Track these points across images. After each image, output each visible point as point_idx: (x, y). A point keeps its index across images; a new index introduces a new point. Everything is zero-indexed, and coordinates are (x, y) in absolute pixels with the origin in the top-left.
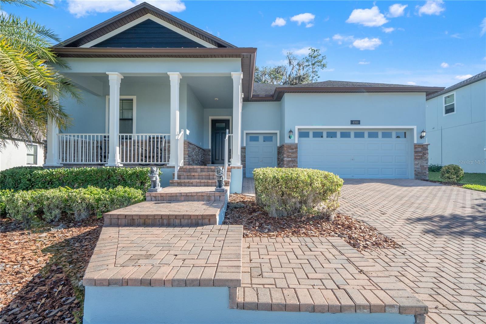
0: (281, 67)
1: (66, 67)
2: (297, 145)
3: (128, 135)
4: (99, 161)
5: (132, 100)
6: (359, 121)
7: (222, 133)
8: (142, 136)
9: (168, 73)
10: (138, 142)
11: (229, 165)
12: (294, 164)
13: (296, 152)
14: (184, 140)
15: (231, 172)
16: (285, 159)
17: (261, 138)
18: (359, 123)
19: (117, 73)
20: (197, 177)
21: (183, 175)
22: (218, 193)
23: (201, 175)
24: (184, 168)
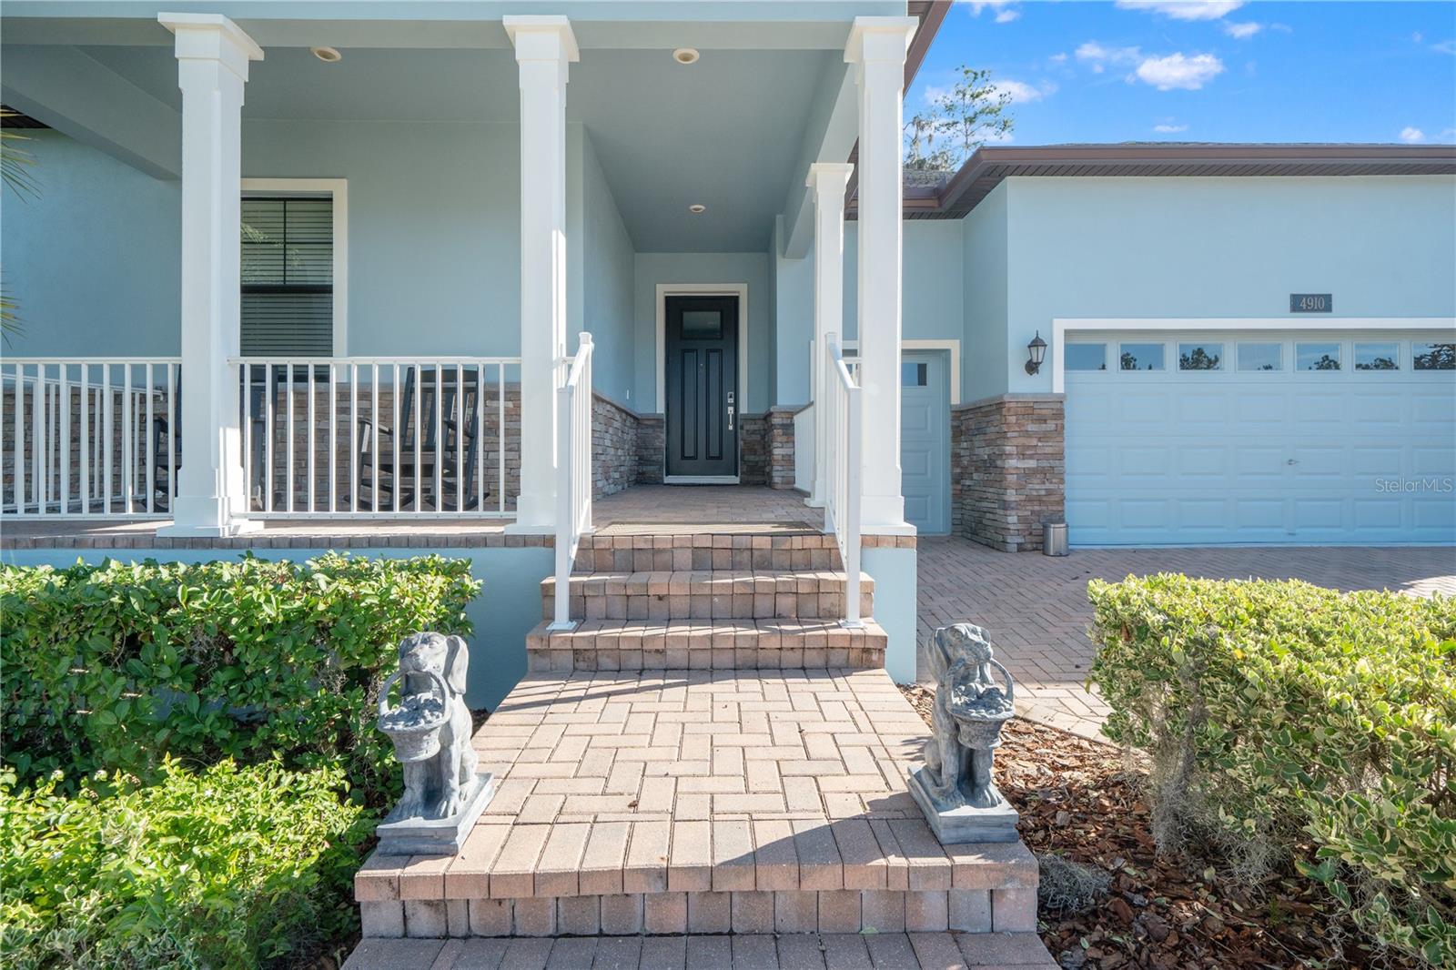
2: (1060, 400)
3: (311, 362)
4: (130, 506)
5: (329, 200)
6: (1328, 298)
7: (708, 352)
9: (509, 21)
10: (365, 395)
12: (1048, 486)
13: (1059, 431)
16: (1012, 463)
18: (1328, 309)
19: (219, 20)
20: (680, 605)
21: (602, 594)
22: (986, 868)
23: (707, 591)
24: (602, 546)
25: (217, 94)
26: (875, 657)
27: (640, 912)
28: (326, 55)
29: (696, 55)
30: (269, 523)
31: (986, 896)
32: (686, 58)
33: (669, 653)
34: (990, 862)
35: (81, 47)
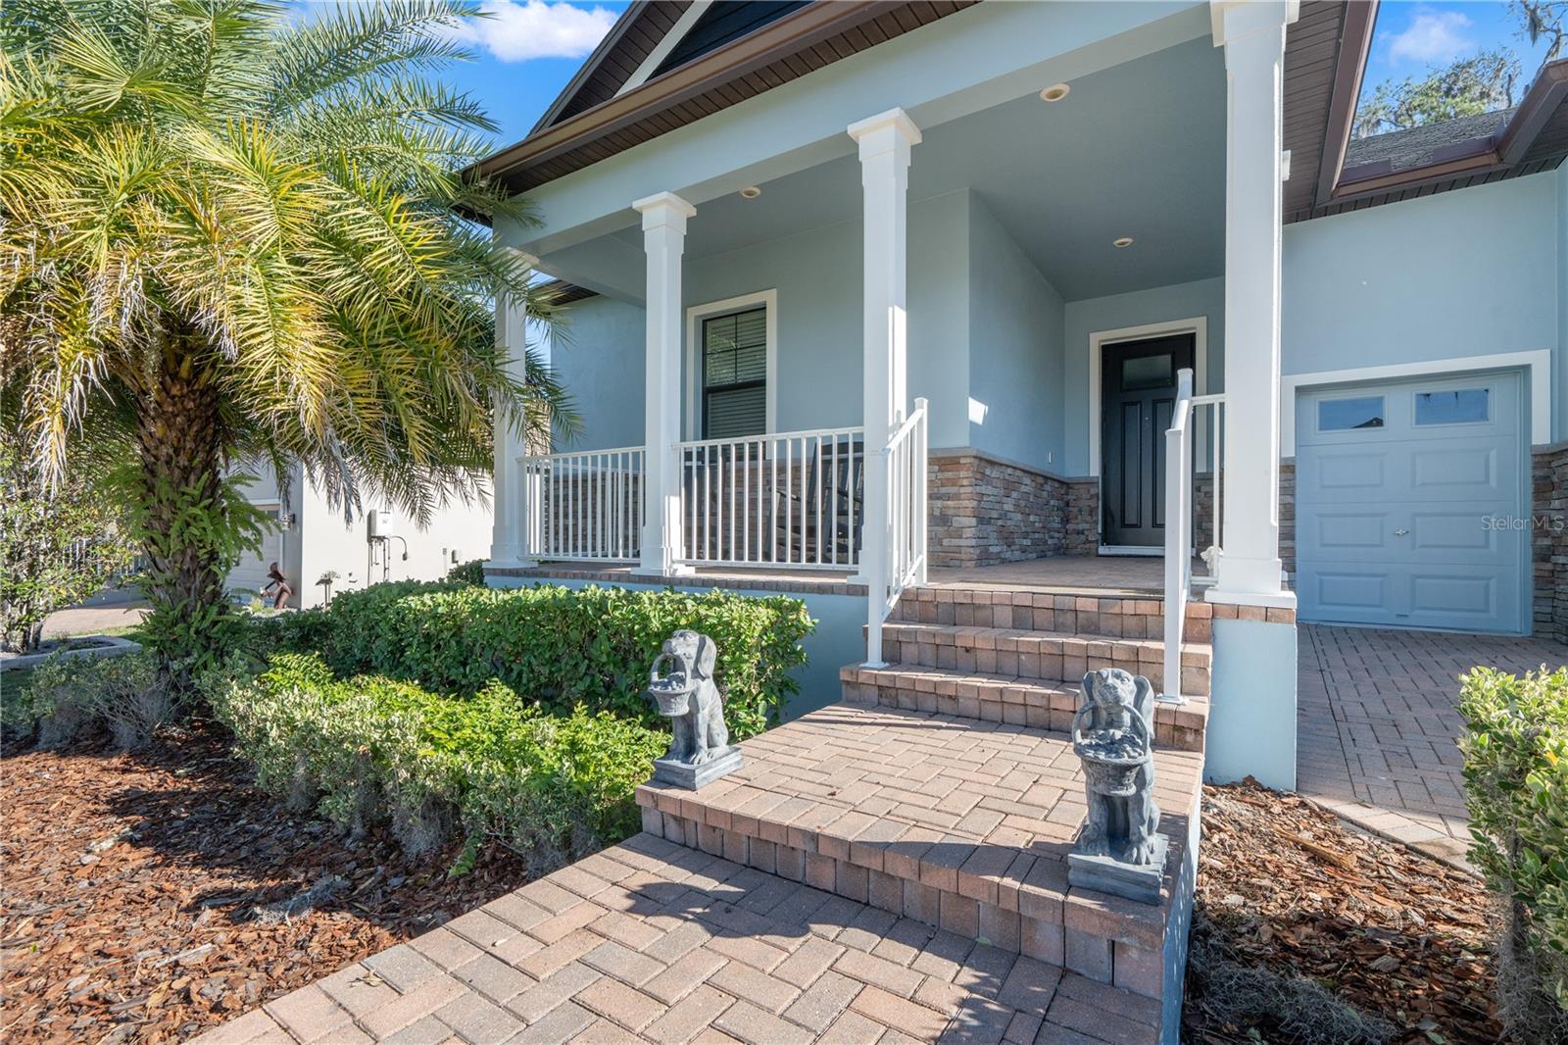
0: (1470, 64)
1: (535, 222)
5: (762, 308)
7: (1155, 403)
8: (797, 443)
9: (852, 129)
10: (782, 469)
11: (1197, 593)
14: (930, 451)
15: (1209, 638)
17: (1399, 409)
19: (664, 195)
20: (986, 659)
21: (913, 640)
22: (1099, 914)
23: (1013, 648)
24: (926, 598)
25: (665, 250)
26: (1190, 738)
27: (802, 865)
28: (749, 193)
29: (1066, 89)
30: (699, 569)
31: (1105, 946)
32: (1055, 95)
33: (961, 700)
34: (1105, 909)
35: (615, 234)
